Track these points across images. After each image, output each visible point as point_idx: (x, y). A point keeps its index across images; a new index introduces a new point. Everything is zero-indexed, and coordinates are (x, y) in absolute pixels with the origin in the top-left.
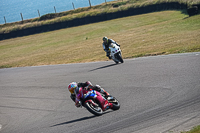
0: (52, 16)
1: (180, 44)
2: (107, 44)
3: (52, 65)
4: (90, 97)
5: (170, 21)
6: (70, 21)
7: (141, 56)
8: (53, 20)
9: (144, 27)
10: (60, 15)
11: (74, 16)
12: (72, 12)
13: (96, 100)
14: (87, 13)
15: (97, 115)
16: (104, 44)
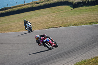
0: (6, 9)
1: (69, 22)
2: (26, 23)
3: (7, 33)
4: (47, 41)
5: (64, 11)
6: (15, 11)
7: (50, 28)
8: (7, 11)
9: (51, 14)
10: (10, 8)
11: (17, 9)
12: (16, 7)
13: (49, 43)
14: (23, 7)
15: (50, 49)
16: (25, 22)
